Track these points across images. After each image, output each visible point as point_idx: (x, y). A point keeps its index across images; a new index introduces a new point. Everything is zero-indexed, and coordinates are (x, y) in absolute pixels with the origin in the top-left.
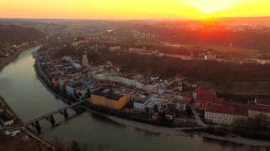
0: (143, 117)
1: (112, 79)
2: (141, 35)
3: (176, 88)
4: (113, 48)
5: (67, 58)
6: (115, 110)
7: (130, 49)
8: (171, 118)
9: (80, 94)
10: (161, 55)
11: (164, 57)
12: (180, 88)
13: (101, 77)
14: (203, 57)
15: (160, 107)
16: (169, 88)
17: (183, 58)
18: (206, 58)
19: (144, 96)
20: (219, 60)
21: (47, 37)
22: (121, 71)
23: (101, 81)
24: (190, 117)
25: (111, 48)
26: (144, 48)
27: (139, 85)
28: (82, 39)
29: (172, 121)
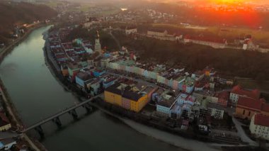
0: (169, 125)
1: (128, 69)
2: (157, 15)
3: (207, 86)
4: (129, 32)
5: (79, 41)
6: (134, 112)
7: (149, 33)
8: (206, 129)
9: (92, 89)
10: (187, 41)
11: (190, 44)
12: (212, 85)
13: (115, 66)
14: (242, 45)
15: (190, 112)
16: (198, 84)
17: (215, 46)
18: (245, 47)
19: (169, 96)
20: (263, 51)
21: (59, 16)
22: (138, 59)
23: (116, 71)
24: (230, 129)
25: (127, 31)
26: (166, 32)
27: (161, 79)
28: (95, 19)
29: (206, 133)
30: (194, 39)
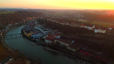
14: (66, 24)
20: (70, 25)
28: (44, 16)
30: (59, 22)
